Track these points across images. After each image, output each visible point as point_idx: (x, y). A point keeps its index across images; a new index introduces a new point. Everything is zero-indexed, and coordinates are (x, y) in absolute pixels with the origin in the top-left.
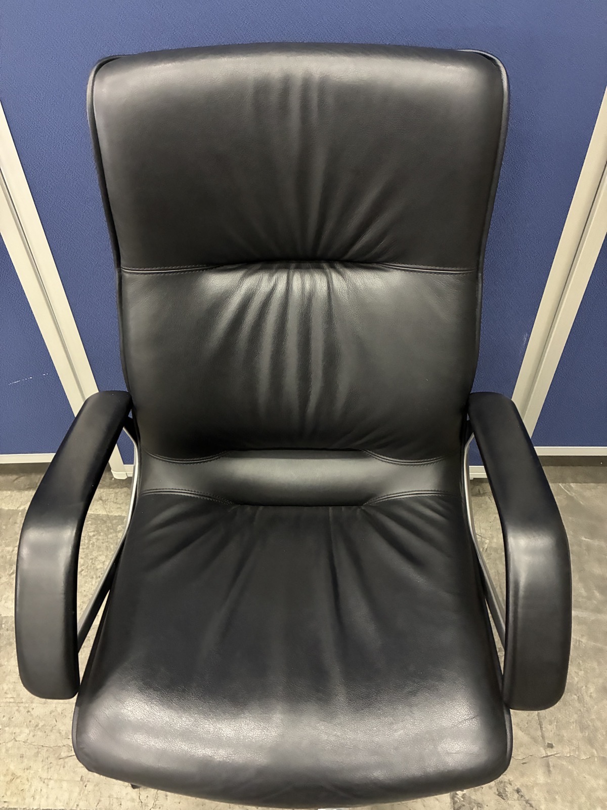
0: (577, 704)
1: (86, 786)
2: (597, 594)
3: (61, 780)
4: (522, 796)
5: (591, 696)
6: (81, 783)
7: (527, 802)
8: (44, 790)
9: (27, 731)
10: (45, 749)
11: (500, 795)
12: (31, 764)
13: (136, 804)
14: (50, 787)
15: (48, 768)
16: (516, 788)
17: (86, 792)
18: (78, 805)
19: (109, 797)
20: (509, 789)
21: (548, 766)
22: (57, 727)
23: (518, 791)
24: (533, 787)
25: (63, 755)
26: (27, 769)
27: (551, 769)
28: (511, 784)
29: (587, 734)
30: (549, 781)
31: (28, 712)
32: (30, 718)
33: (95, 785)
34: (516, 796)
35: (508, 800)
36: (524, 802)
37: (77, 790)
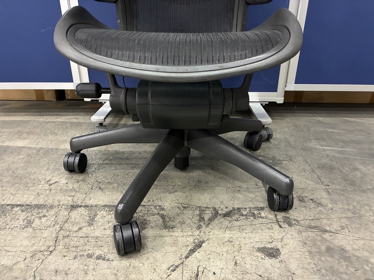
0: (339, 173)
1: (39, 196)
2: (341, 144)
3: (23, 194)
4: (315, 202)
5: (347, 171)
6: (37, 195)
7: (319, 204)
8: (12, 198)
9: (10, 178)
10: (19, 184)
11: (300, 200)
12: (8, 189)
13: (70, 202)
14: (16, 196)
15: (17, 190)
16: (310, 199)
17: (38, 198)
18: (31, 203)
19: (53, 200)
20: (306, 199)
21: (328, 192)
22: (29, 177)
23: (312, 200)
24: (321, 199)
25: (29, 186)
26: (4, 190)
27: (331, 193)
28: (307, 197)
29: (349, 182)
30: (330, 197)
31: (14, 172)
32: (14, 174)
33: (45, 196)
34: (311, 201)
35: (306, 202)
36: (317, 204)
37: (33, 197)
